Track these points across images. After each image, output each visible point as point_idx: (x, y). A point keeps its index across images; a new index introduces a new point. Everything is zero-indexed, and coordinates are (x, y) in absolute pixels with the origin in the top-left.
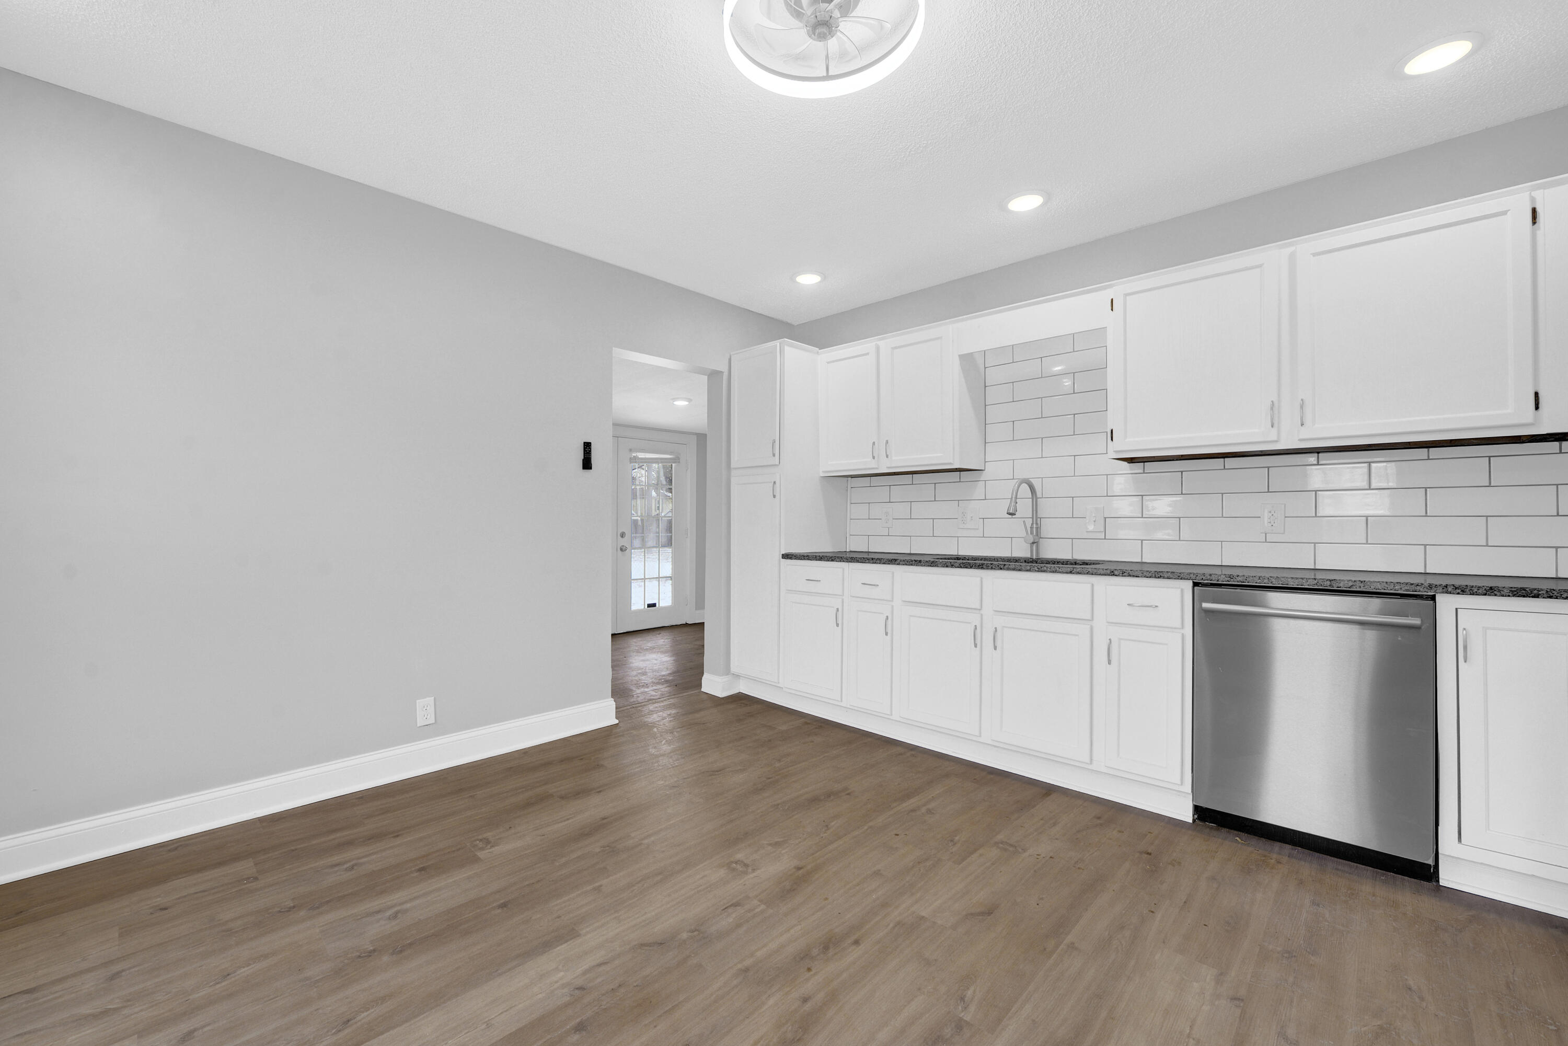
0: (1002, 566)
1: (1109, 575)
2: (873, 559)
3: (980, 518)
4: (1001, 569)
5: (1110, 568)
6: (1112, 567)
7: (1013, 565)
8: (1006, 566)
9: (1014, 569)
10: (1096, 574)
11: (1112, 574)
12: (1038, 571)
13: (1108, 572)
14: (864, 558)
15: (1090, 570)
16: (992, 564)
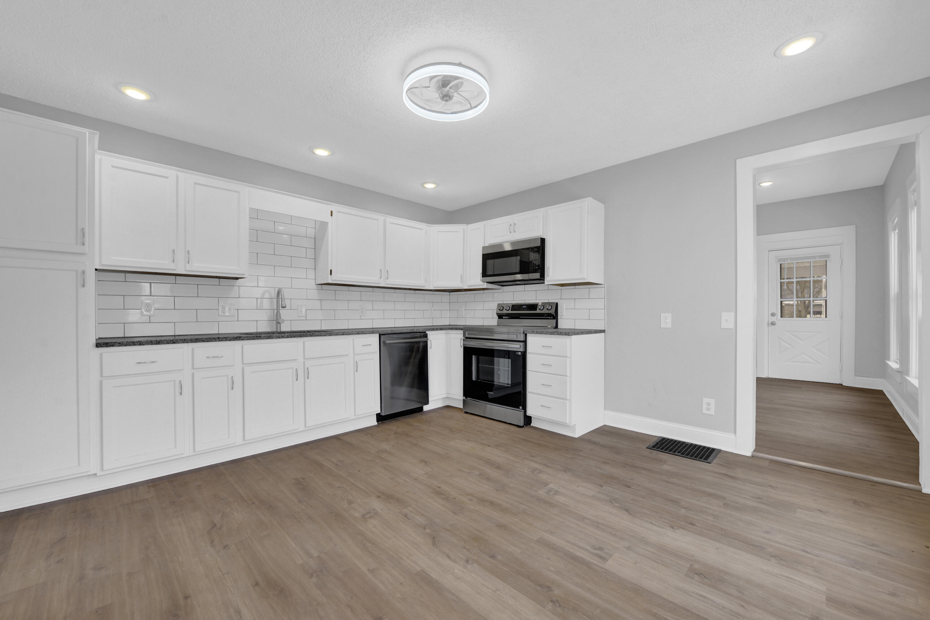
0: (312, 335)
1: (357, 334)
2: (219, 338)
3: (235, 309)
4: (311, 336)
5: (357, 331)
6: (358, 331)
7: (317, 333)
8: (314, 334)
9: (318, 336)
10: (353, 334)
11: (358, 333)
12: (329, 335)
13: (357, 333)
14: (210, 338)
15: (350, 333)
16: (306, 334)
